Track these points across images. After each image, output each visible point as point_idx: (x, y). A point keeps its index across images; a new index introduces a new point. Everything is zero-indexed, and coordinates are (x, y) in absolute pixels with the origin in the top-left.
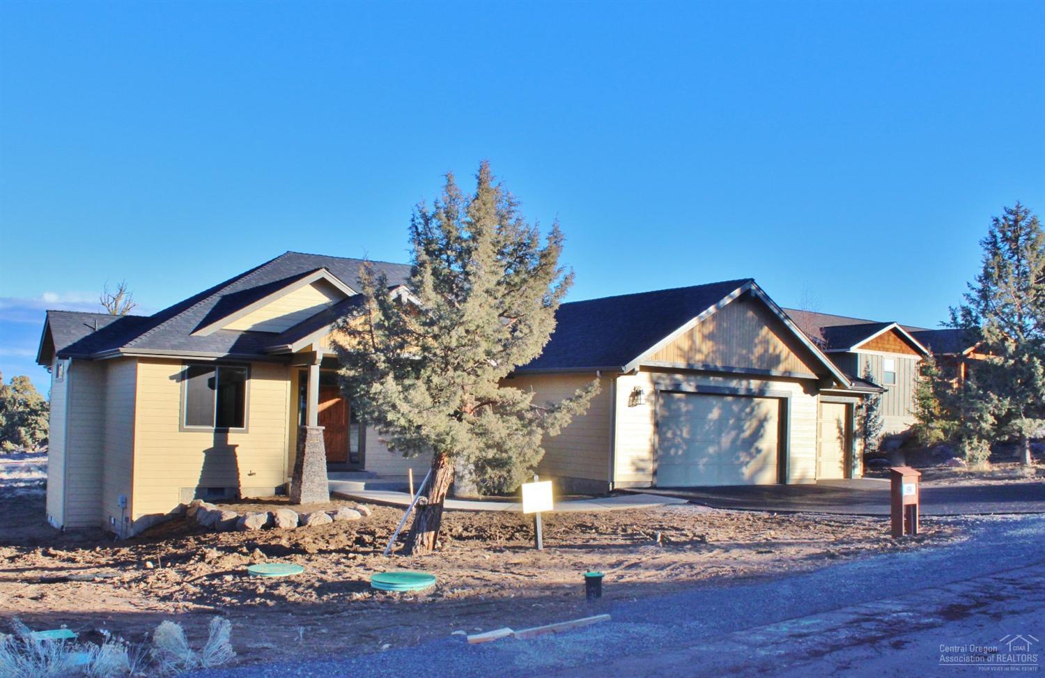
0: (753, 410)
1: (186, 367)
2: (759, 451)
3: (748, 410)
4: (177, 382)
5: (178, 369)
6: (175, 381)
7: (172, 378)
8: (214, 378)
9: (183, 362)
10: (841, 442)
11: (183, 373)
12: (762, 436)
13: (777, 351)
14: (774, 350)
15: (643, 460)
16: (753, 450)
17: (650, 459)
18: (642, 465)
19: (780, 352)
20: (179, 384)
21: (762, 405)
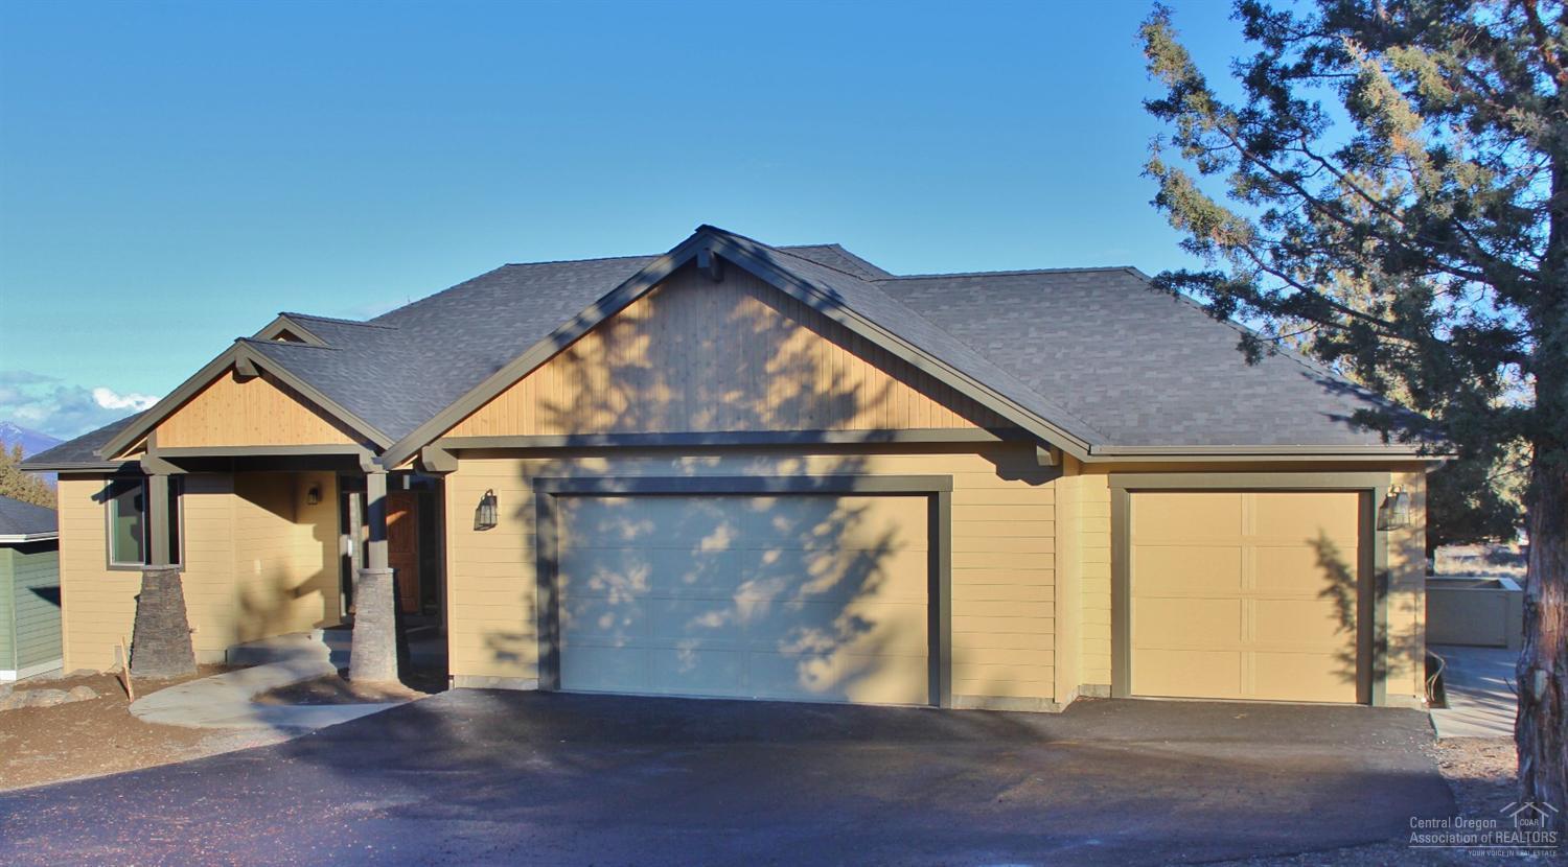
0: (839, 528)
1: (109, 482)
2: (861, 625)
3: (821, 529)
4: (101, 503)
5: (99, 486)
6: (98, 502)
7: (95, 498)
8: (140, 496)
9: (105, 476)
10: (1343, 604)
11: (106, 489)
12: (873, 590)
13: (847, 385)
14: (835, 382)
15: (511, 637)
16: (841, 623)
17: (530, 636)
18: (510, 646)
19: (857, 387)
20: (103, 505)
21: (867, 516)
